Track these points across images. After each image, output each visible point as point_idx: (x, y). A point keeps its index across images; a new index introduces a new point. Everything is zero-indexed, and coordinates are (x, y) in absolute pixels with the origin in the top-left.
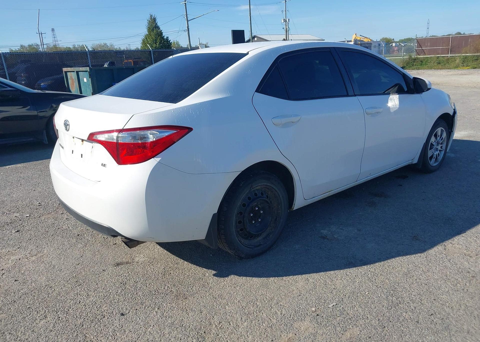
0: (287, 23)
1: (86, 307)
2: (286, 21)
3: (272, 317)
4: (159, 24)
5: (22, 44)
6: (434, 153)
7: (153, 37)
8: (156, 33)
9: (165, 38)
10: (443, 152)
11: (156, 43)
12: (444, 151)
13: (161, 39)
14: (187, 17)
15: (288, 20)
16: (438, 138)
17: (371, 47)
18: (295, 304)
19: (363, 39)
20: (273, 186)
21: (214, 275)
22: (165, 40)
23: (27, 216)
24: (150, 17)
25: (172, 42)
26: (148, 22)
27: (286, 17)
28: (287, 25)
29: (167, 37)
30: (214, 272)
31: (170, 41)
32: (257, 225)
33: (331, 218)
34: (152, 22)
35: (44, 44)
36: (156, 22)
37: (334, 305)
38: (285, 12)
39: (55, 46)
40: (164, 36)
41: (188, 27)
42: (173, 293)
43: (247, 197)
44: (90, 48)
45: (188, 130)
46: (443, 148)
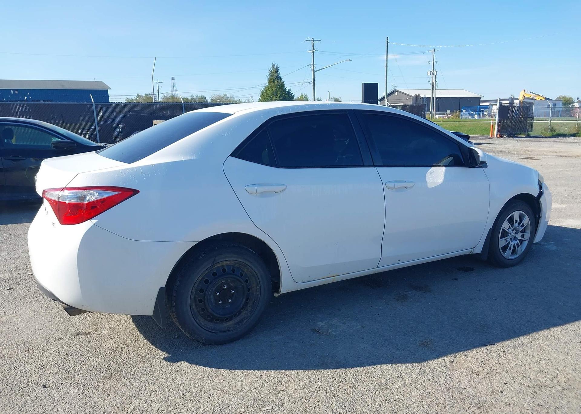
0: (434, 76)
1: (17, 374)
2: (433, 74)
3: (192, 411)
4: (281, 75)
5: (138, 93)
6: (510, 242)
7: (273, 89)
8: (277, 85)
9: (287, 90)
10: (526, 243)
11: (276, 96)
12: (528, 241)
13: (282, 91)
14: (314, 68)
15: (435, 73)
16: (516, 225)
17: (533, 107)
18: (226, 401)
19: (534, 97)
20: (247, 263)
21: (165, 359)
22: (287, 93)
23: (29, 275)
24: (272, 66)
25: (294, 95)
26: (270, 72)
27: (433, 69)
28: (434, 78)
29: (290, 90)
30: (167, 355)
31: (292, 93)
32: (227, 307)
33: (340, 309)
34: (274, 73)
35: (159, 93)
36: (279, 73)
37: (268, 409)
38: (433, 63)
39: (173, 97)
40: (286, 89)
41: (314, 79)
42: (110, 372)
43: (212, 273)
44: (209, 98)
45: (133, 192)
46: (525, 237)
